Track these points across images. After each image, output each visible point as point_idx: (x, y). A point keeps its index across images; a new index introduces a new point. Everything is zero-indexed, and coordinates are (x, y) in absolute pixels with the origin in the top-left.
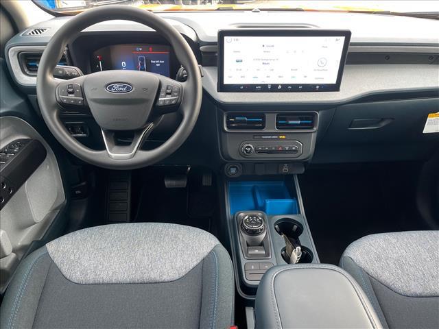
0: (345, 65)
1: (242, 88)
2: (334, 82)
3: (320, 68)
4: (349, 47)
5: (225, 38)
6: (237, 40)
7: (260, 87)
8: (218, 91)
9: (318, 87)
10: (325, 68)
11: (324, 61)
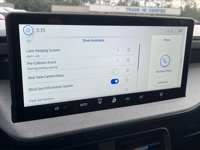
0: (190, 64)
1: (57, 108)
2: (179, 85)
3: (163, 69)
4: (193, 41)
5: (21, 27)
6: (43, 30)
7: (86, 104)
8: (14, 121)
9: (161, 94)
10: (168, 68)
11: (167, 59)
